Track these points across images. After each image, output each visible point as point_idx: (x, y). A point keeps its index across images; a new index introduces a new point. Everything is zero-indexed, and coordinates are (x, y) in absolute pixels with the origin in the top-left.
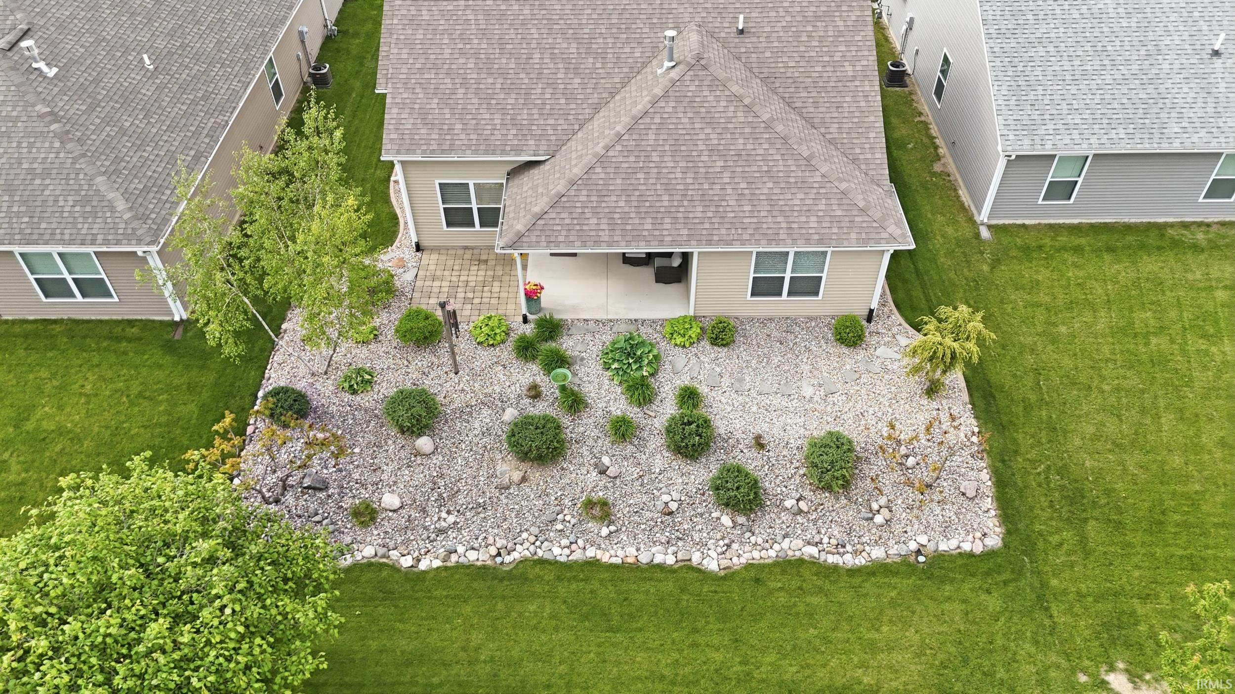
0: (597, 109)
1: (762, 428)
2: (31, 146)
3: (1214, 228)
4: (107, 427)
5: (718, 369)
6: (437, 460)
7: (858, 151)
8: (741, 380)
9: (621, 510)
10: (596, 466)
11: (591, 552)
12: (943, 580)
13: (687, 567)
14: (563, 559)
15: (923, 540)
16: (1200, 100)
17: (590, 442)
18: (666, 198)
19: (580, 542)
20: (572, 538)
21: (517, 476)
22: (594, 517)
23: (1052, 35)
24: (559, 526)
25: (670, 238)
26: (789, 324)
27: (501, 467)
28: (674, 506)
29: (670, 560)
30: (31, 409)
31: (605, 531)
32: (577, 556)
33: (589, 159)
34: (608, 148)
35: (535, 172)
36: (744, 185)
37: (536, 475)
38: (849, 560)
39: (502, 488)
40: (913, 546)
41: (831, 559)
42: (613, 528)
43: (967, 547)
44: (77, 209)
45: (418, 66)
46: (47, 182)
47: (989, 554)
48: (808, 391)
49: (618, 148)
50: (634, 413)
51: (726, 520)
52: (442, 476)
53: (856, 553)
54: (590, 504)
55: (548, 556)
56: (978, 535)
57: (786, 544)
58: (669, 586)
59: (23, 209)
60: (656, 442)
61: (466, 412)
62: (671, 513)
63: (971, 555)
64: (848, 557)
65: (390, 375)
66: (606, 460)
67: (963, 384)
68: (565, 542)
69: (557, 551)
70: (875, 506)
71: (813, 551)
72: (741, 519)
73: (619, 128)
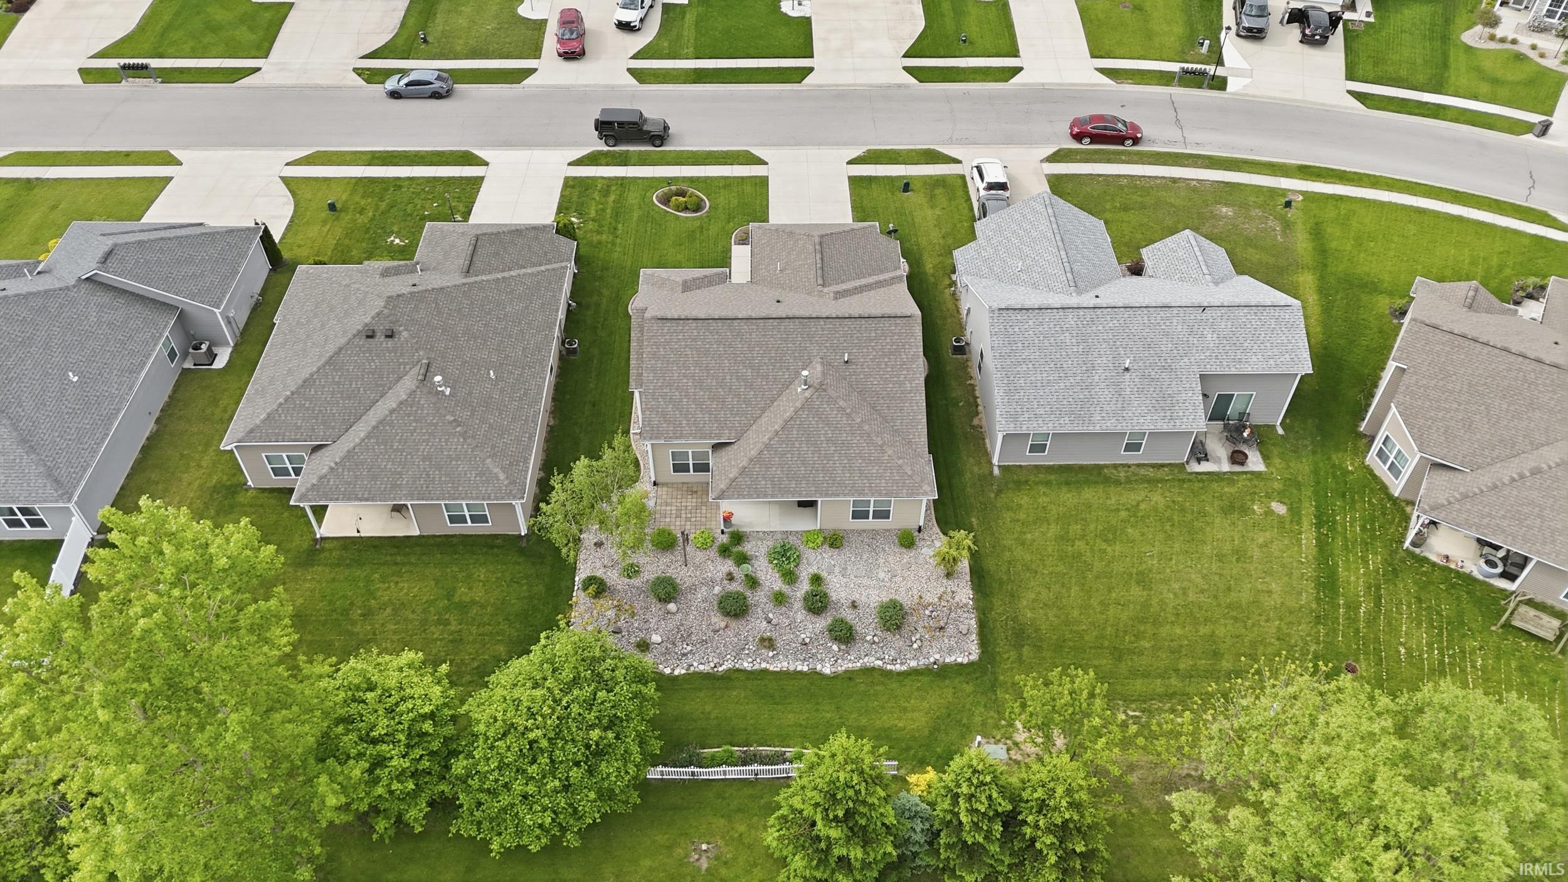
0: (763, 411)
1: (856, 596)
2: (447, 441)
4: (498, 599)
5: (833, 563)
6: (679, 616)
7: (911, 437)
8: (846, 569)
9: (779, 644)
10: (766, 619)
11: (764, 665)
12: (945, 678)
13: (814, 673)
14: (749, 669)
15: (937, 656)
16: (1114, 399)
17: (762, 606)
18: (803, 469)
19: (758, 660)
20: (754, 658)
21: (723, 624)
22: (765, 647)
23: (1032, 357)
24: (747, 652)
25: (805, 493)
26: (874, 533)
27: (714, 620)
28: (807, 640)
29: (805, 669)
30: (454, 589)
31: (771, 654)
32: (757, 667)
33: (760, 446)
34: (770, 439)
35: (729, 448)
36: (845, 461)
37: (734, 624)
38: (898, 667)
39: (716, 631)
40: (932, 660)
41: (889, 667)
42: (775, 652)
43: (959, 660)
44: (478, 478)
45: (660, 384)
46: (459, 463)
47: (971, 664)
48: (882, 575)
49: (776, 439)
50: (786, 589)
51: (835, 647)
52: (682, 625)
53: (902, 664)
54: (762, 640)
55: (741, 667)
56: (967, 654)
57: (866, 660)
58: (805, 682)
59: (448, 479)
60: (798, 605)
61: (693, 589)
62: (806, 644)
63: (961, 664)
65: (649, 567)
66: (771, 615)
67: (968, 570)
68: (750, 660)
69: (746, 664)
70: (914, 639)
71: (880, 663)
72: (843, 647)
73: (776, 427)
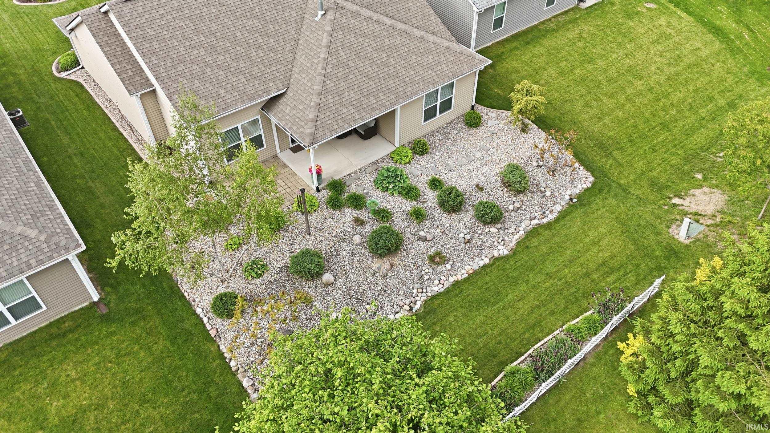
1: (475, 181)
3: (553, 19)
5: (433, 165)
6: (340, 283)
9: (447, 253)
10: (420, 239)
11: (451, 280)
12: (589, 203)
13: (496, 260)
14: (442, 290)
15: (569, 192)
17: (407, 230)
19: (443, 278)
20: (437, 278)
21: (387, 266)
22: (438, 264)
24: (427, 277)
26: (443, 130)
27: (375, 266)
28: (468, 237)
29: (487, 261)
31: (448, 267)
32: (447, 284)
33: (319, 79)
34: (325, 68)
35: (284, 100)
36: (403, 62)
37: (395, 260)
38: (551, 217)
39: (385, 276)
40: (567, 197)
41: (545, 221)
42: (451, 263)
43: (585, 186)
47: (594, 184)
48: (479, 155)
49: (330, 66)
50: (415, 204)
51: (493, 230)
52: (349, 289)
53: (551, 212)
54: (432, 259)
55: (434, 294)
57: (523, 225)
58: (497, 272)
60: (437, 212)
61: (334, 250)
62: (469, 241)
63: (589, 188)
64: (550, 216)
65: (272, 256)
66: (422, 234)
68: (436, 282)
69: (436, 289)
70: (543, 189)
71: (536, 221)
72: (499, 226)
